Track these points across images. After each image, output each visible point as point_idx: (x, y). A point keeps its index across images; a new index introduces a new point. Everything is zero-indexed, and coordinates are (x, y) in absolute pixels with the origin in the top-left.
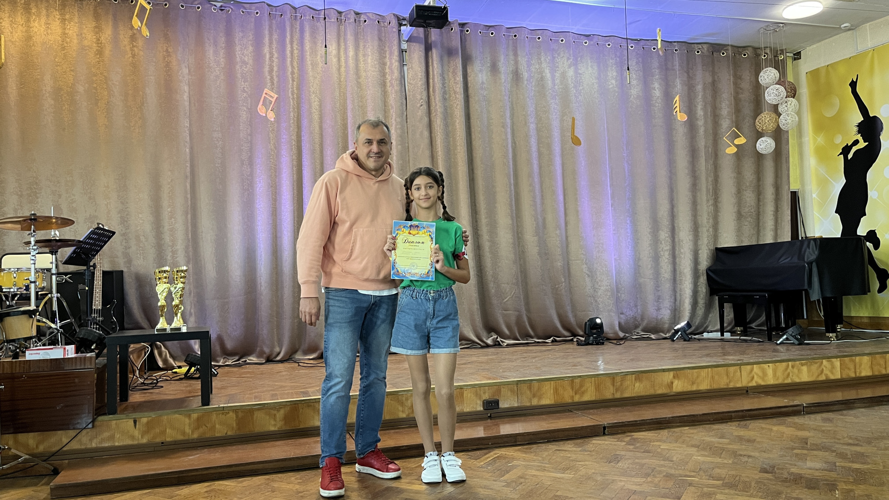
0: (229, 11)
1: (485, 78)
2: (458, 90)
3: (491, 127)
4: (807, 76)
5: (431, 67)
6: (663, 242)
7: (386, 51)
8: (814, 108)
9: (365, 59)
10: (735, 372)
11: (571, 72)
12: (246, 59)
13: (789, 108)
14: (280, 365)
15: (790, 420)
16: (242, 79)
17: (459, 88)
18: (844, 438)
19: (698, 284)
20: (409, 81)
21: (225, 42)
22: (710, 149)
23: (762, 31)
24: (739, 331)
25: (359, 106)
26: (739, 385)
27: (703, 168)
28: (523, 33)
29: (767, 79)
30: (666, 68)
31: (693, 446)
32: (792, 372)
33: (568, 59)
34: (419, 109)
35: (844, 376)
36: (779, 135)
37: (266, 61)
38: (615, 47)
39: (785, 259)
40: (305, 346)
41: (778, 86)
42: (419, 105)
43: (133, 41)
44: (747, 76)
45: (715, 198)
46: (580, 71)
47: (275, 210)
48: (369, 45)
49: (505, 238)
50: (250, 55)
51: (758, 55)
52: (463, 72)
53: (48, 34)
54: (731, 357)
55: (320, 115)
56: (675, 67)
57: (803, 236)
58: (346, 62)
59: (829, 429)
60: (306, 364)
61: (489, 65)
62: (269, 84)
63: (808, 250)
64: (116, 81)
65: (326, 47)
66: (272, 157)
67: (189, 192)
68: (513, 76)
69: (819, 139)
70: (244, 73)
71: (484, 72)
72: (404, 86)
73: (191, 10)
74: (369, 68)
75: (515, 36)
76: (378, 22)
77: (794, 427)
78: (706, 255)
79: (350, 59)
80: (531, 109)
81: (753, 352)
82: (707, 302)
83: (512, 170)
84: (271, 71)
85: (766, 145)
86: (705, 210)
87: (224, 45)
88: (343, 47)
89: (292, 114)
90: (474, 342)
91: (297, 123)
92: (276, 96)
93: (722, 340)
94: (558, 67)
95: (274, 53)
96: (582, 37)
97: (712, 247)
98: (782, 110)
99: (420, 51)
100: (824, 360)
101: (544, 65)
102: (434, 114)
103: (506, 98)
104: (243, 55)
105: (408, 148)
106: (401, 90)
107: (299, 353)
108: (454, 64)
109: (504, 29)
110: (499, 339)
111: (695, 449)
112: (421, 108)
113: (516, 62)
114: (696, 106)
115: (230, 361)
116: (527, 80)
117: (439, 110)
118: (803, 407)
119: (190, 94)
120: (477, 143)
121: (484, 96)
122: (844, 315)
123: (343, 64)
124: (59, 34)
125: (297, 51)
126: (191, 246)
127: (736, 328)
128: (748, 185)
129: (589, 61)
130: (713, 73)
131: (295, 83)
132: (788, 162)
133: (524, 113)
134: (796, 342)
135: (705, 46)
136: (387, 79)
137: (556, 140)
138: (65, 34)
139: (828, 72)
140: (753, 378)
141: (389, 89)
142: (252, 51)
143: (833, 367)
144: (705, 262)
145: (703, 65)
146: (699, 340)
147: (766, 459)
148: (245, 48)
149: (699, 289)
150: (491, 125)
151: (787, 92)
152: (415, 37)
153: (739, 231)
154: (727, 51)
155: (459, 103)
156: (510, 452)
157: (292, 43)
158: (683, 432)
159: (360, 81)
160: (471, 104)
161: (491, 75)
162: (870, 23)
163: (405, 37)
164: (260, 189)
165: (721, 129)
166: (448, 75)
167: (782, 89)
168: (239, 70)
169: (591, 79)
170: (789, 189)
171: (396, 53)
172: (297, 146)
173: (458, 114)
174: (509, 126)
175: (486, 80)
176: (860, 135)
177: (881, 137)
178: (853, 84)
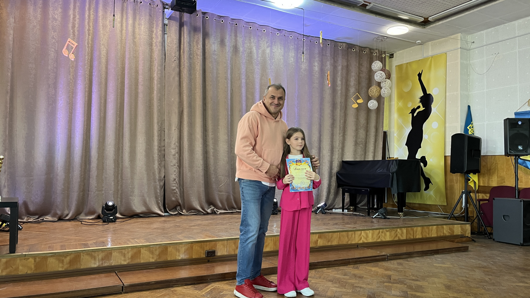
2: (199, 53)
3: (219, 79)
4: (396, 68)
5: (182, 37)
7: (154, 23)
8: (398, 86)
9: (139, 27)
10: (352, 235)
11: (268, 51)
12: (56, 17)
13: (386, 85)
14: (69, 223)
15: (380, 263)
16: (52, 30)
17: (200, 52)
18: (410, 276)
19: (332, 181)
20: (168, 44)
21: (42, 4)
22: (343, 104)
23: (375, 39)
24: (352, 209)
25: (134, 57)
26: (353, 242)
28: (241, 23)
29: (376, 67)
30: (322, 54)
31: (330, 281)
32: (382, 235)
33: (267, 42)
34: (173, 62)
35: (408, 238)
36: (380, 99)
37: (70, 20)
38: (294, 38)
39: (380, 170)
40: (86, 210)
41: (382, 72)
42: (173, 60)
44: (365, 64)
45: (344, 132)
46: (274, 51)
47: (71, 120)
48: (143, 18)
49: (223, 147)
50: (59, 14)
51: (372, 53)
52: (202, 42)
54: (349, 226)
55: (106, 59)
56: (327, 55)
57: (388, 157)
58: (127, 27)
59: (401, 270)
60: (87, 223)
61: (219, 40)
62: (72, 35)
63: (392, 165)
65: (114, 16)
66: (71, 84)
67: (8, 103)
68: (233, 49)
69: (400, 104)
70: (54, 26)
72: (164, 47)
74: (142, 33)
75: (236, 24)
76: (150, 4)
77: (383, 269)
78: (337, 164)
79: (130, 25)
80: (243, 70)
81: (360, 222)
82: (336, 191)
83: (230, 106)
84: (73, 27)
85: (373, 104)
86: (338, 138)
87: (41, 6)
88: (125, 17)
89: (87, 57)
90: (199, 211)
91: (90, 63)
92: (76, 44)
93: (343, 214)
94: (261, 47)
95: (76, 15)
96: (276, 30)
97: (340, 160)
98: (383, 86)
99: (176, 26)
100: (398, 229)
101: (253, 44)
102: (183, 67)
103: (228, 62)
104: (54, 14)
105: (165, 86)
106: (162, 49)
107: (82, 214)
108: (198, 37)
109: (230, 19)
110: (215, 210)
111: (330, 283)
112: (175, 62)
113: (236, 41)
114: (337, 79)
115: (32, 219)
116: (242, 52)
117: (186, 64)
118: (388, 256)
119: (14, 36)
120: (209, 88)
121: (215, 59)
122: (406, 202)
123: (124, 28)
125: (93, 16)
126: (8, 140)
127: (350, 207)
128: (362, 126)
129: (279, 45)
130: (348, 61)
131: (90, 36)
132: (383, 115)
133: (239, 72)
134: (383, 217)
135: (344, 44)
136: (153, 41)
137: (257, 90)
139: (407, 67)
140: (361, 238)
141: (154, 48)
142: (61, 12)
143: (402, 233)
144: (336, 169)
145: (342, 55)
146: (331, 213)
147: (370, 289)
148: (56, 9)
149: (332, 184)
150: (218, 78)
151: (386, 76)
152: (173, 16)
153: (355, 151)
154: (356, 49)
155: (199, 62)
156: (221, 285)
157: (89, 10)
158: (323, 271)
159: (135, 40)
160: (206, 63)
161: (220, 47)
162: (432, 42)
163: (167, 16)
164: (60, 105)
165: (350, 93)
166: (193, 43)
167: (383, 73)
168: (51, 23)
169: (280, 56)
170: (383, 130)
171: (160, 25)
172: (89, 79)
173: (198, 69)
174: (229, 79)
175: (217, 49)
176: (421, 103)
177: (432, 106)
178: (420, 75)
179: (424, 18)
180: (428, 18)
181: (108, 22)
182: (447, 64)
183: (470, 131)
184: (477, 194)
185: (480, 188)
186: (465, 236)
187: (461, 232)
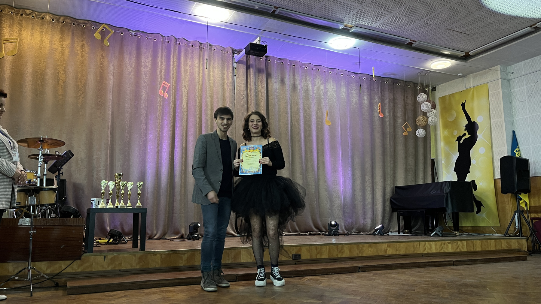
0: (139, 36)
1: (277, 86)
2: (263, 91)
3: (280, 113)
4: (439, 100)
5: (249, 78)
6: (367, 182)
7: (225, 67)
8: (443, 116)
9: (214, 70)
10: (417, 245)
11: (322, 88)
12: (147, 64)
13: (432, 114)
16: (144, 75)
17: (264, 90)
19: (385, 206)
20: (237, 84)
21: (135, 54)
22: (392, 134)
23: (419, 74)
24: (407, 232)
25: (209, 96)
26: (419, 252)
27: (388, 143)
28: (298, 64)
29: (421, 99)
30: (370, 89)
31: (408, 275)
32: (444, 247)
33: (321, 80)
34: (242, 100)
35: (469, 250)
36: (426, 127)
37: (158, 66)
38: (345, 76)
39: (434, 192)
41: (427, 103)
42: (242, 98)
43: (83, 48)
44: (410, 97)
45: (394, 160)
46: (327, 87)
47: (159, 151)
48: (216, 63)
50: (149, 62)
51: (415, 87)
52: (266, 82)
53: (32, 39)
55: (187, 99)
56: (375, 89)
58: (203, 71)
61: (280, 80)
62: (159, 79)
63: (445, 187)
64: (71, 70)
65: (207, 59)
66: (158, 120)
67: (109, 137)
68: (292, 87)
69: (445, 133)
70: (145, 72)
71: (277, 83)
72: (234, 87)
73: (117, 34)
74: (216, 75)
75: (294, 65)
76: (222, 51)
78: (389, 190)
82: (390, 216)
83: (290, 137)
84: (161, 72)
85: (420, 133)
86: (389, 165)
87: (135, 55)
88: (201, 62)
89: (171, 97)
91: (174, 102)
92: (169, 85)
93: (399, 236)
94: (316, 84)
95: (163, 62)
96: (329, 69)
97: (393, 186)
98: (429, 115)
99: (244, 69)
100: (459, 241)
101: (309, 82)
102: (249, 104)
103: (288, 98)
104: (145, 61)
106: (232, 89)
108: (262, 77)
109: (288, 61)
113: (294, 79)
114: (385, 111)
116: (300, 89)
117: (253, 102)
118: (454, 262)
119: (114, 81)
120: (272, 121)
121: (277, 96)
123: (201, 72)
124: (38, 40)
125: (176, 62)
127: (405, 231)
128: (410, 154)
129: (332, 82)
130: (394, 94)
131: (174, 80)
132: (430, 144)
133: (298, 107)
134: (441, 235)
135: (390, 79)
136: (225, 82)
137: (314, 123)
138: (42, 40)
139: (450, 99)
140: (425, 249)
141: (226, 88)
142: (151, 60)
143: (463, 245)
144: (388, 196)
145: (389, 89)
146: (387, 235)
148: (147, 58)
149: (386, 209)
151: (432, 106)
152: (242, 60)
153: (406, 178)
154: (401, 83)
155: (264, 99)
159: (210, 82)
160: (269, 100)
161: (280, 85)
162: (472, 74)
163: (236, 60)
164: (150, 138)
165: (398, 123)
166: (258, 83)
167: (429, 104)
168: (143, 69)
169: (333, 92)
170: (431, 158)
171: (231, 68)
172: (173, 115)
173: (263, 105)
174: (289, 113)
175: (278, 88)
176: (466, 131)
177: (477, 132)
178: (463, 105)
179: (465, 53)
180: (469, 52)
181: (188, 67)
182: (489, 93)
183: (517, 155)
184: (529, 214)
185: (531, 208)
186: (522, 250)
187: (518, 246)
